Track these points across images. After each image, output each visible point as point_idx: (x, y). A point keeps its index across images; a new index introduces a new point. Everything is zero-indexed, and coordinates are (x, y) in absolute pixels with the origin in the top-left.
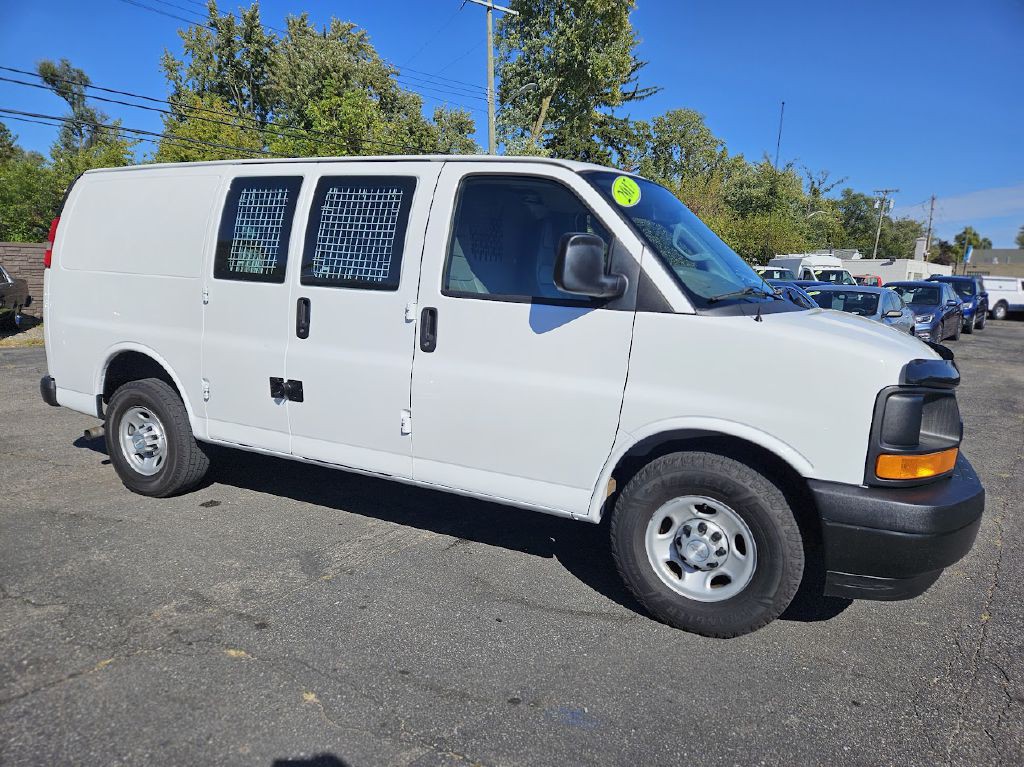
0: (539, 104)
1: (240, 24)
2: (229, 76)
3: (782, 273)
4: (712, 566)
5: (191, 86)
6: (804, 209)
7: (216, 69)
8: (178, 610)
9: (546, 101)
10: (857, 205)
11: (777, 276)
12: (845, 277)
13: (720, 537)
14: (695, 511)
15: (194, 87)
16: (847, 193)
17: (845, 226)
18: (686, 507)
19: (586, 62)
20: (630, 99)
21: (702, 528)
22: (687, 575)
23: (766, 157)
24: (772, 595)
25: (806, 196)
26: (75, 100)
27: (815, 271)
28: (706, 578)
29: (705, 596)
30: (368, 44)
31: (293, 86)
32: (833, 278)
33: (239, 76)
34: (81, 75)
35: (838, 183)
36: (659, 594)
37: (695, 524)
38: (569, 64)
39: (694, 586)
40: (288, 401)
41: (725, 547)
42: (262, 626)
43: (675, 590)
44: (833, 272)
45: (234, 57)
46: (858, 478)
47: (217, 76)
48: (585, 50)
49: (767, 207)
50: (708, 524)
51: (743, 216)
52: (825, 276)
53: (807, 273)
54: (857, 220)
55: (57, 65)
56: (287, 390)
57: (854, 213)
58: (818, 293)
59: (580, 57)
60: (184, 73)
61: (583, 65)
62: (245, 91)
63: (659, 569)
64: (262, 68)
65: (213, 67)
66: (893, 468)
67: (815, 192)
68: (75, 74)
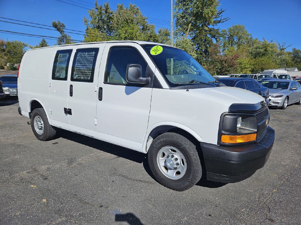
0: (188, 26)
1: (104, 8)
2: (101, 23)
3: (266, 76)
4: (175, 168)
5: (91, 26)
6: (278, 55)
7: (98, 21)
8: (27, 173)
9: (190, 25)
10: (297, 53)
11: (264, 77)
12: (288, 77)
13: (177, 160)
14: (171, 151)
15: (92, 26)
16: (294, 50)
17: (293, 60)
18: (168, 150)
19: (202, 12)
20: (219, 22)
21: (173, 156)
22: (169, 171)
23: (263, 39)
24: (190, 179)
25: (278, 51)
26: (61, 32)
27: (277, 75)
28: (174, 172)
29: (173, 178)
30: (139, 11)
31: (117, 25)
32: (284, 77)
33: (103, 23)
34: (63, 24)
35: (289, 46)
36: (161, 176)
37: (171, 155)
38: (197, 13)
39: (171, 175)
40: (68, 115)
41: (179, 163)
42: (46, 179)
43: (165, 175)
44: (284, 75)
45: (102, 17)
46: (215, 142)
47: (98, 23)
48: (202, 8)
49: (264, 54)
50: (174, 155)
51: (255, 58)
52: (281, 77)
53: (275, 76)
54: (297, 58)
55: (57, 22)
56: (68, 112)
57: (296, 56)
58: (268, 82)
59: (201, 11)
60: (89, 23)
61: (202, 13)
62: (105, 27)
63: (161, 168)
64: (110, 20)
65: (97, 21)
66: (226, 139)
67: (282, 50)
68: (61, 25)
